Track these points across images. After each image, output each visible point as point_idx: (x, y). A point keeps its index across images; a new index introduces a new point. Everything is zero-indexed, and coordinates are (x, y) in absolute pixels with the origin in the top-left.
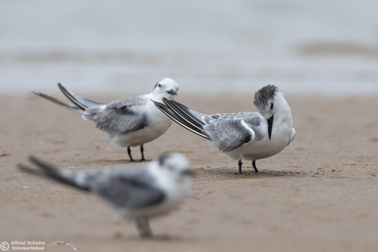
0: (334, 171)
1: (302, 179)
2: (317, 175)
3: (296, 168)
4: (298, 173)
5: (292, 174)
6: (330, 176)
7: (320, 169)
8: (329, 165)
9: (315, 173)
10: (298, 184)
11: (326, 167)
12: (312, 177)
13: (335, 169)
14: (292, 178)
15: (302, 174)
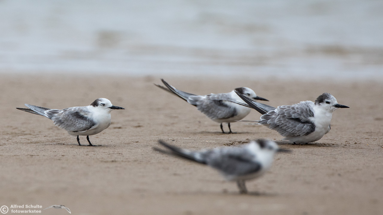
0: (356, 143)
1: (337, 149)
2: (346, 146)
3: (331, 141)
4: (333, 145)
5: (329, 145)
6: (354, 147)
7: (347, 142)
8: (352, 138)
9: (344, 145)
10: (334, 153)
11: (350, 140)
12: (343, 148)
13: (357, 142)
14: (330, 148)
15: (336, 145)
